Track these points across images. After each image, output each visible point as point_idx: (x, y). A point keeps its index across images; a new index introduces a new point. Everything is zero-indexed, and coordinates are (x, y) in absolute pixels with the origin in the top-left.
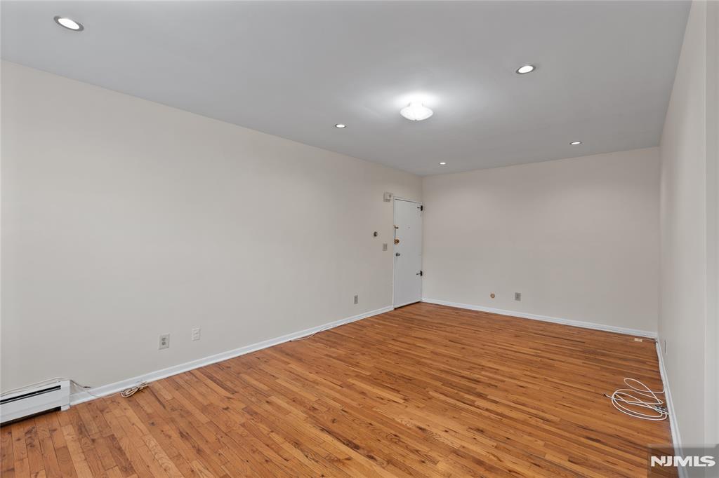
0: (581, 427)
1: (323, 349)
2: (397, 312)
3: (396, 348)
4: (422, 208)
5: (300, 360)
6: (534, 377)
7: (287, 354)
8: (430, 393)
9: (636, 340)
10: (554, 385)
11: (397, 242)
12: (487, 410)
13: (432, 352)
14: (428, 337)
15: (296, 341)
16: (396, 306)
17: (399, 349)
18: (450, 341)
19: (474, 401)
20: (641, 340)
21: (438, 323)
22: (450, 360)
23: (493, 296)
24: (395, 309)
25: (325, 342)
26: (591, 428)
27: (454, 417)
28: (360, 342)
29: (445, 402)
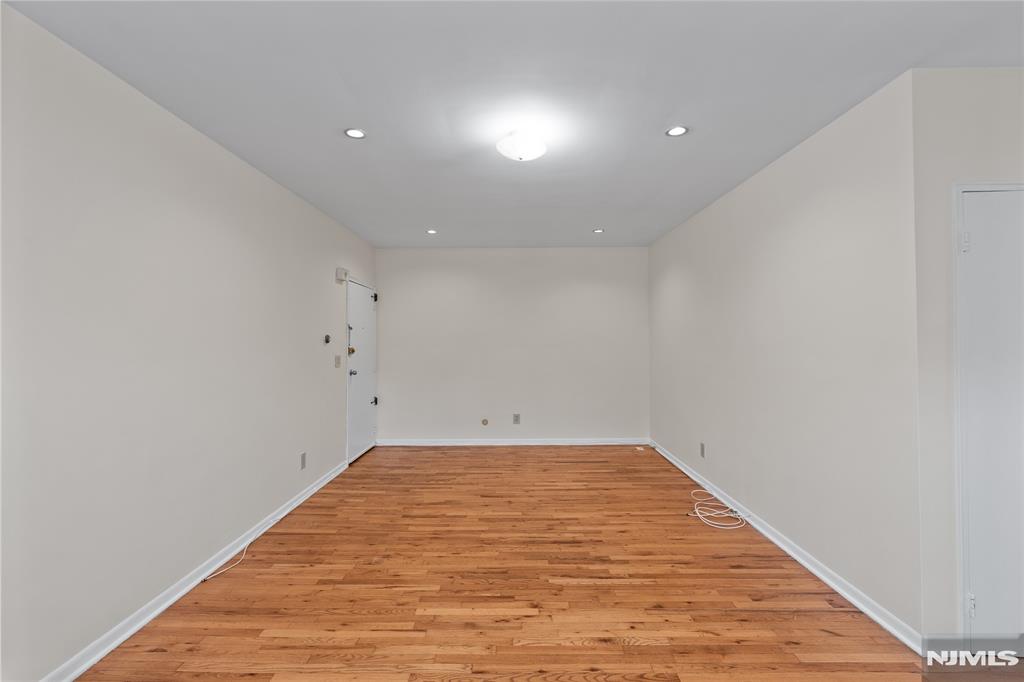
0: (714, 557)
1: (300, 573)
2: (356, 470)
3: (428, 529)
4: (376, 297)
5: (275, 613)
6: (620, 516)
7: (229, 612)
8: (550, 581)
9: (638, 448)
10: (644, 519)
11: (351, 351)
12: (631, 576)
13: (480, 519)
14: (450, 497)
15: (218, 576)
16: (350, 461)
17: (433, 529)
18: (483, 496)
19: (606, 571)
20: (642, 449)
21: (437, 474)
22: (517, 524)
23: (485, 422)
24: (350, 465)
25: (286, 557)
26: (721, 555)
27: (617, 603)
28: (359, 538)
29: (579, 587)
